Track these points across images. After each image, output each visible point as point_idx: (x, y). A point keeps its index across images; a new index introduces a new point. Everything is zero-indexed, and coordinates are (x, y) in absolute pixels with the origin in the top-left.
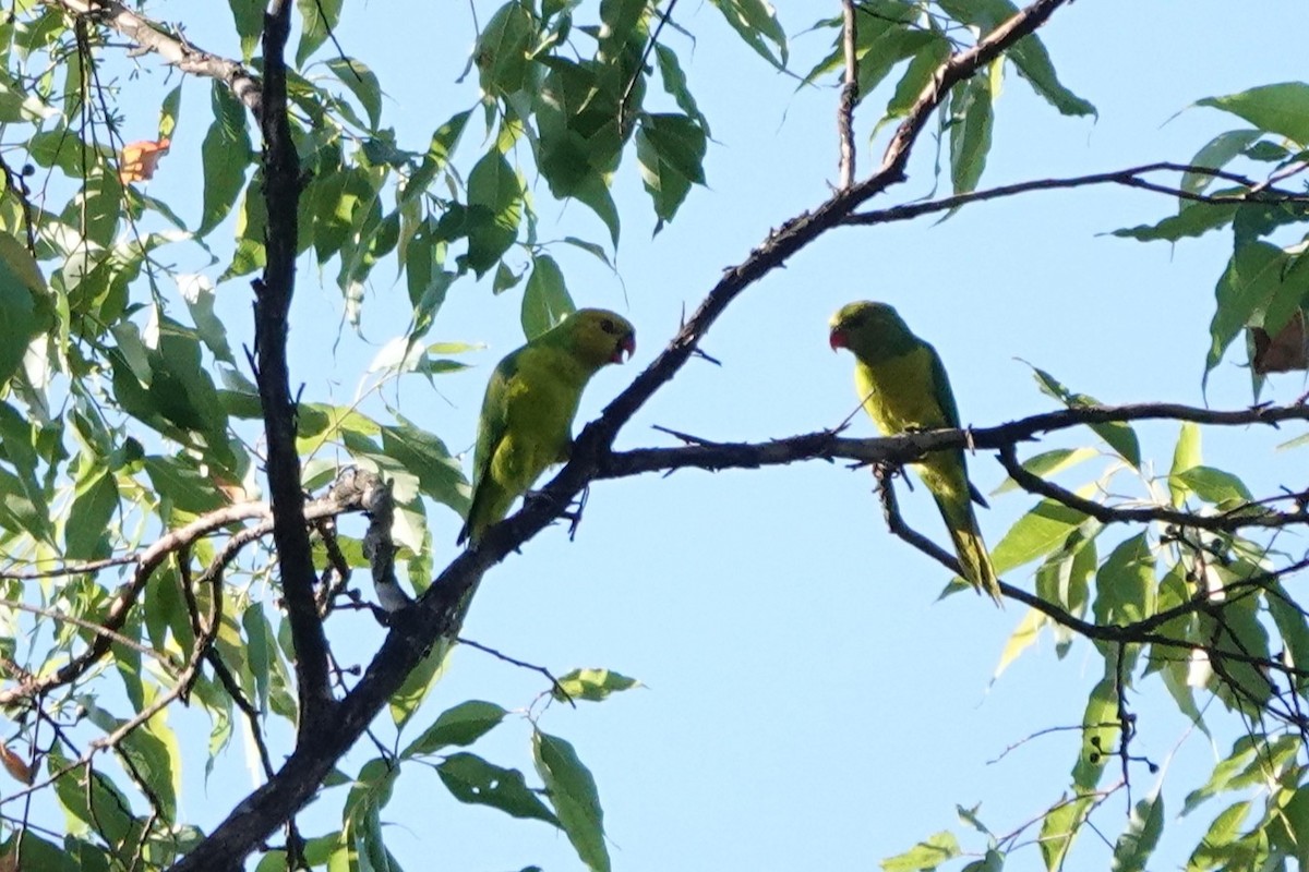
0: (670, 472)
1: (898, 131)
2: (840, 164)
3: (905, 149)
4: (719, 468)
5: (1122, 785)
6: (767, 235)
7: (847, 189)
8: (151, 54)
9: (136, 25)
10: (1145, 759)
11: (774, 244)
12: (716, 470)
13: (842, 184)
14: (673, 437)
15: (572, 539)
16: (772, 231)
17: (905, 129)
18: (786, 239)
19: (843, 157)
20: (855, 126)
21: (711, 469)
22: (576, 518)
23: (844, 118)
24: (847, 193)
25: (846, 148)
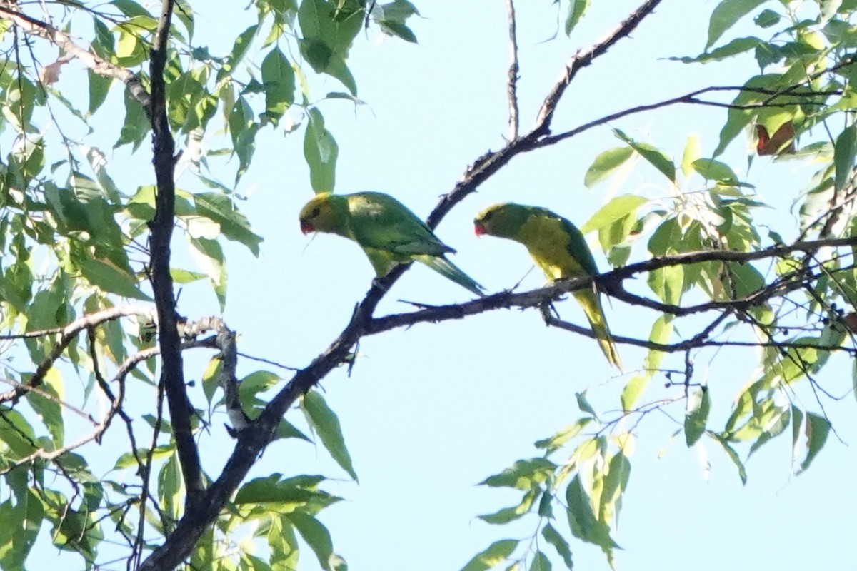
0: (409, 327)
1: (545, 101)
2: (510, 122)
3: (549, 114)
4: (440, 320)
5: (684, 397)
6: (465, 170)
7: (515, 140)
8: (74, 59)
9: (63, 41)
10: (699, 384)
11: (470, 178)
12: (437, 322)
13: (511, 138)
14: (411, 305)
15: (349, 376)
16: (468, 167)
17: (549, 100)
18: (477, 175)
19: (511, 117)
20: (518, 94)
21: (434, 322)
22: (351, 362)
23: (511, 89)
24: (515, 143)
25: (513, 111)
